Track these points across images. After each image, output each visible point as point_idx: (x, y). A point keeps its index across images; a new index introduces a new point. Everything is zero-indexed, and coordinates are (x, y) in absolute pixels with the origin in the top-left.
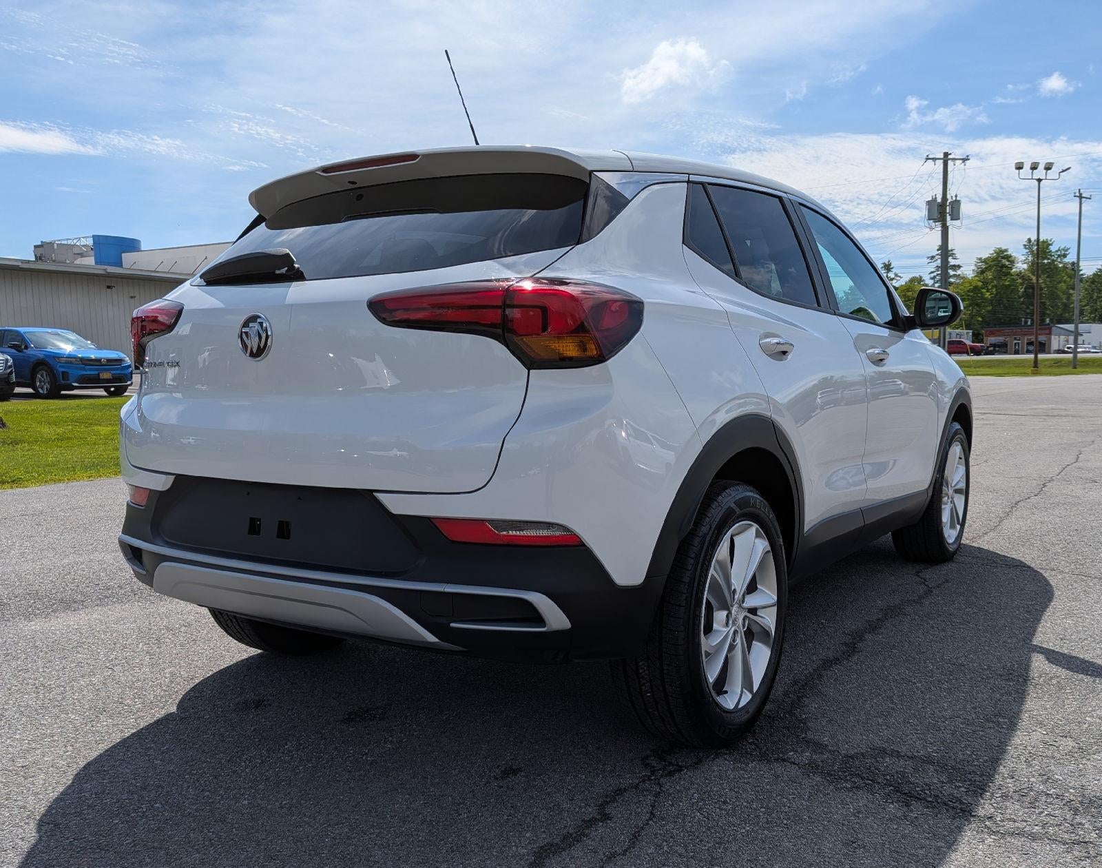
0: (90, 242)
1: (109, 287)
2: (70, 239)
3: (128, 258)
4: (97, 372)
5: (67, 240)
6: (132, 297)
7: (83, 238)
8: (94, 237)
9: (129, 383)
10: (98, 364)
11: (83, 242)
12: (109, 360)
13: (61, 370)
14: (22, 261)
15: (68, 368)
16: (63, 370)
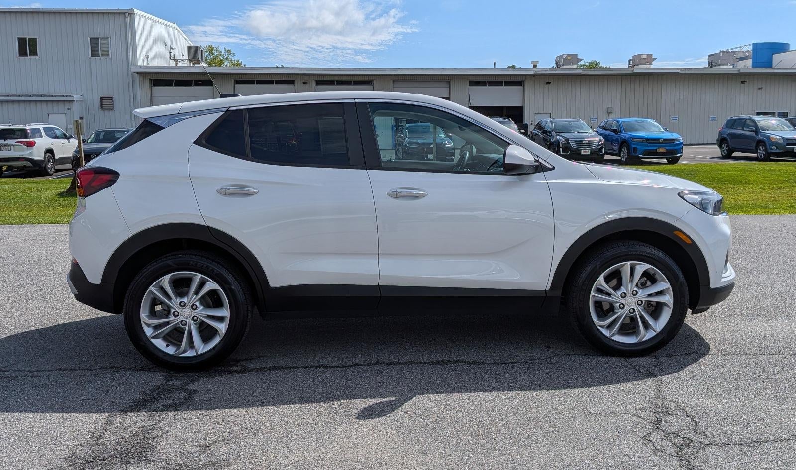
0: (751, 48)
1: (742, 82)
2: (738, 48)
3: (776, 58)
4: (655, 148)
5: (736, 48)
6: (759, 88)
7: (747, 46)
8: (754, 44)
9: (678, 155)
10: (657, 142)
11: (747, 49)
12: (665, 140)
13: (633, 146)
14: (681, 69)
15: (637, 145)
16: (635, 146)
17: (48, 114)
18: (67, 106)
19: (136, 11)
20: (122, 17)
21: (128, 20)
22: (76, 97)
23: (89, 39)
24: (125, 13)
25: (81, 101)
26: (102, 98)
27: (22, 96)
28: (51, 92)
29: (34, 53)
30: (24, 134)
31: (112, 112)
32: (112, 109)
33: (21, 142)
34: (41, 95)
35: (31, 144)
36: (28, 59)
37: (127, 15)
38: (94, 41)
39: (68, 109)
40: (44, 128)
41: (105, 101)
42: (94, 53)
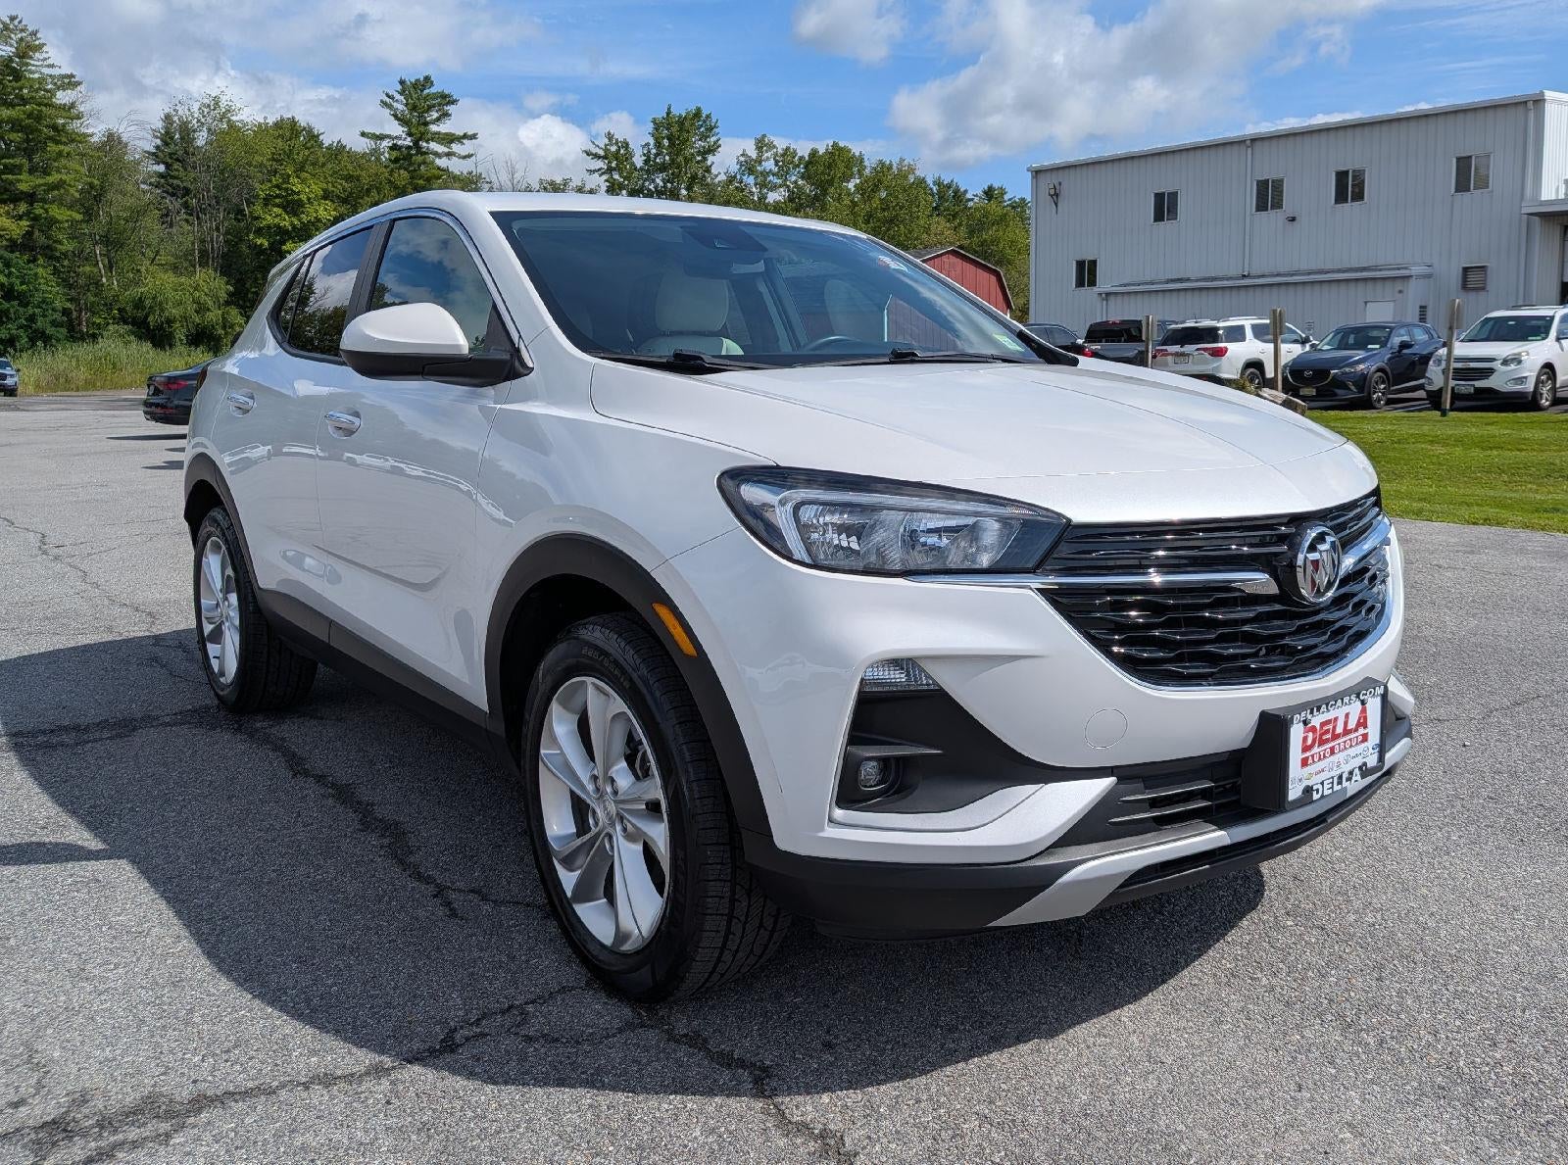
17: (1366, 303)
18: (1399, 286)
19: (1549, 94)
20: (1521, 109)
21: (1532, 115)
22: (1415, 270)
23: (1455, 160)
24: (1526, 102)
25: (1429, 276)
26: (1466, 270)
27: (1333, 271)
28: (1381, 262)
29: (1359, 196)
30: (1211, 334)
31: (1482, 294)
32: (1483, 289)
33: (1205, 349)
34: (1364, 269)
35: (1220, 353)
36: (1349, 208)
37: (1530, 105)
38: (1464, 164)
39: (1400, 292)
40: (1254, 327)
41: (1472, 277)
42: (1462, 186)
